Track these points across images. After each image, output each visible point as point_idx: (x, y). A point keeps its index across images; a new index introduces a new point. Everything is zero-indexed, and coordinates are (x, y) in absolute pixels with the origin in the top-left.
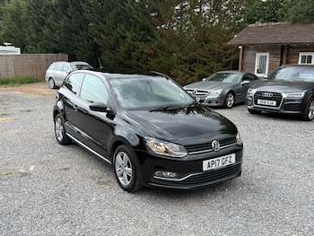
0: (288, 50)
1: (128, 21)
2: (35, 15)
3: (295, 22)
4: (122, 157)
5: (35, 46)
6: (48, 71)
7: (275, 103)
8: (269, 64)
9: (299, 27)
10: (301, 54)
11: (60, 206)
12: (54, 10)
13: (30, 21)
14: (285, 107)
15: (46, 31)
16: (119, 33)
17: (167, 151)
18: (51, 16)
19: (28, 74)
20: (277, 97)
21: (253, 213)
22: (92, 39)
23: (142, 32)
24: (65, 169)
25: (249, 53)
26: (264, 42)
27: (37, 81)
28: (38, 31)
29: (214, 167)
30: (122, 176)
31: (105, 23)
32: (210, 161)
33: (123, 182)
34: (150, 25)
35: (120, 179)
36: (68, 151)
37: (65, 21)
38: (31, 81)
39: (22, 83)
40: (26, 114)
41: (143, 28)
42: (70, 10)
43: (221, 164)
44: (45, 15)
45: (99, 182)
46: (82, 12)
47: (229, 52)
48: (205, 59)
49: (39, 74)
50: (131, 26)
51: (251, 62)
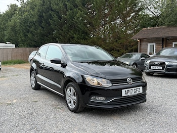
0: (166, 41)
1: (75, 28)
2: (24, 27)
3: (169, 26)
4: (70, 91)
5: (24, 44)
6: (30, 56)
7: (161, 68)
8: (156, 50)
9: (171, 29)
10: (174, 43)
11: (30, 120)
12: (34, 24)
13: (21, 31)
14: (167, 70)
15: (30, 35)
16: (70, 35)
17: (99, 83)
18: (33, 27)
19: (19, 58)
20: (162, 64)
21: (156, 123)
22: (55, 39)
23: (83, 35)
24: (35, 102)
25: (144, 44)
26: (152, 37)
27: (24, 62)
28: (26, 36)
29: (129, 94)
30: (70, 102)
31: (62, 30)
32: (127, 90)
33: (70, 107)
34: (87, 30)
35: (69, 105)
36: (38, 93)
37: (40, 30)
38: (20, 62)
39: (15, 63)
40: (15, 76)
41: (83, 32)
42: (43, 24)
43: (133, 93)
44: (30, 27)
45: (56, 108)
46: (49, 24)
47: (132, 44)
48: (119, 48)
49: (25, 59)
50: (77, 31)
51: (145, 48)
